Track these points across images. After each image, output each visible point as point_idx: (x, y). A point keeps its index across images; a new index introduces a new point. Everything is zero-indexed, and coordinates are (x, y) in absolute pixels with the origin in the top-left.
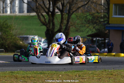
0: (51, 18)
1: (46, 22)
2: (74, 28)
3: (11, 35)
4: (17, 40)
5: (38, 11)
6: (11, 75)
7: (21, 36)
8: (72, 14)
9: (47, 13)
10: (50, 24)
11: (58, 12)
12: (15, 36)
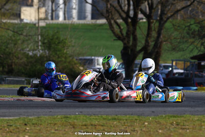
0: (131, 28)
1: (122, 34)
2: (169, 45)
3: (64, 56)
4: (75, 64)
5: (110, 17)
6: (65, 121)
7: (80, 57)
8: (166, 21)
9: (125, 20)
10: (129, 38)
11: (142, 19)
12: (71, 58)
